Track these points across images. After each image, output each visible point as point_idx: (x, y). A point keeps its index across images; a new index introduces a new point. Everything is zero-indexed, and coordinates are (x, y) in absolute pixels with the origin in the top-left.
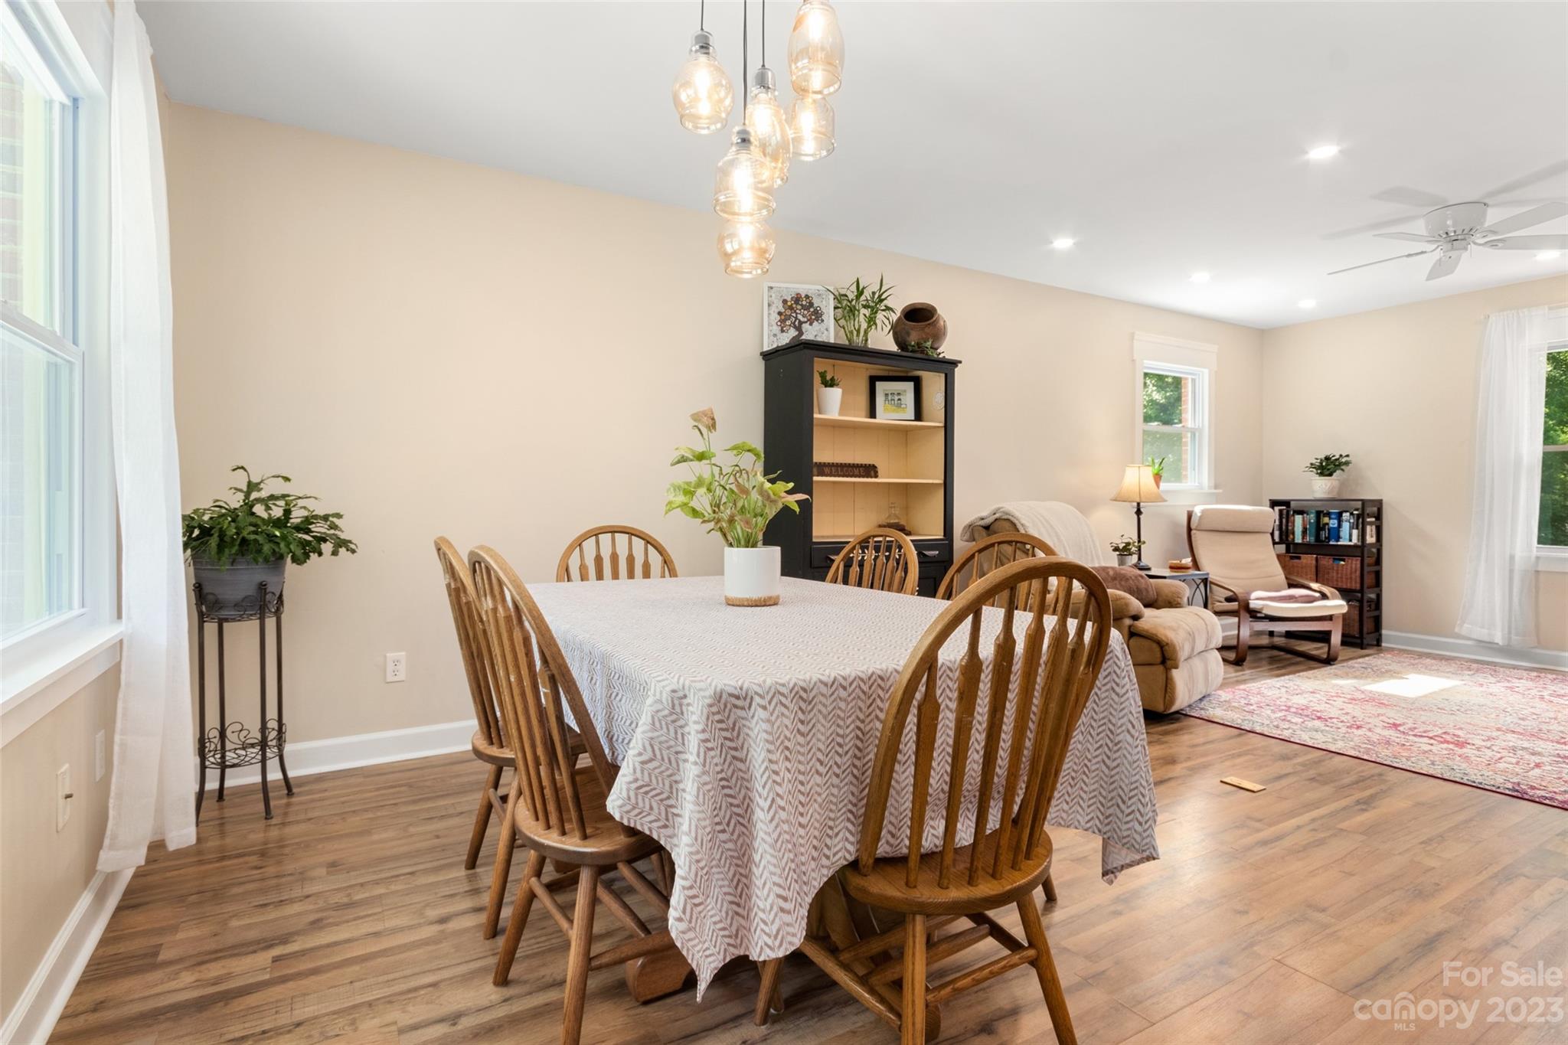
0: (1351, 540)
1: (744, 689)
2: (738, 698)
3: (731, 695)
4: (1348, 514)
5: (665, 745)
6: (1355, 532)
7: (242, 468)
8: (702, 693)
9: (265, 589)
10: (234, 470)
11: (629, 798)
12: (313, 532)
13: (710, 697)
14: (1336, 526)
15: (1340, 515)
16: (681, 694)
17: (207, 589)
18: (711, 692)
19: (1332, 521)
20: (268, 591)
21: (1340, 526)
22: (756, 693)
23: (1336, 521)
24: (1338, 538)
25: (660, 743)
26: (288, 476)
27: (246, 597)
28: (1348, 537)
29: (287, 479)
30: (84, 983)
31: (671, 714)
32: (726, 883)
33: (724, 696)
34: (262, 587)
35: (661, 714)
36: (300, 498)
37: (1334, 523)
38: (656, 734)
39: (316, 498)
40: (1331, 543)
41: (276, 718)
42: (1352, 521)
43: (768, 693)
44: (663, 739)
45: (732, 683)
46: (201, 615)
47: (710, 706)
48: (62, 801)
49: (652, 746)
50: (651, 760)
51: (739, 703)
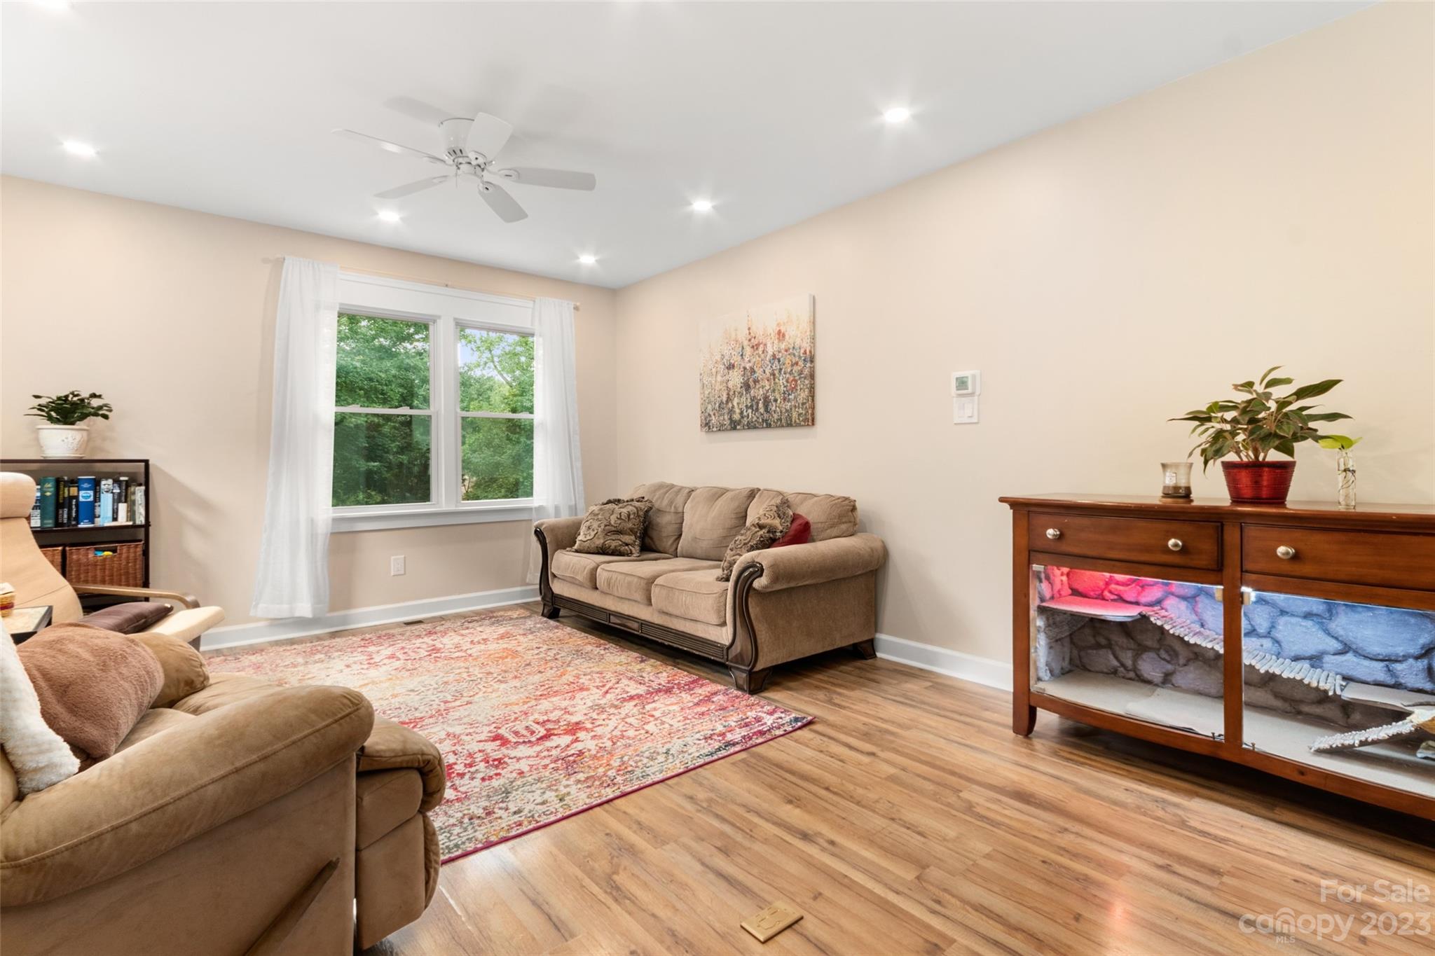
0: (115, 519)
4: (110, 481)
6: (123, 508)
14: (91, 499)
15: (96, 485)
19: (82, 493)
21: (97, 498)
23: (91, 493)
24: (92, 517)
28: (110, 514)
37: (85, 495)
40: (82, 526)
42: (117, 491)
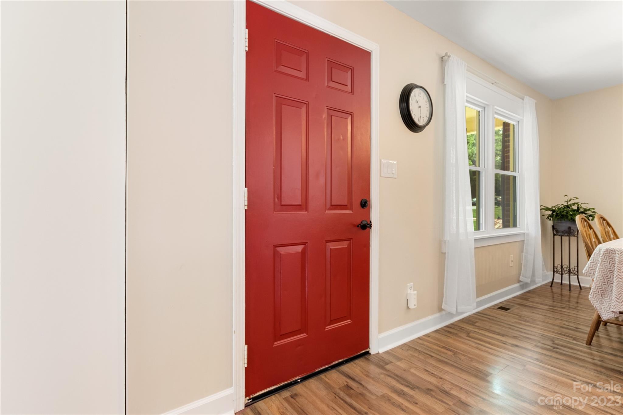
1: (614, 249)
2: (612, 251)
3: (611, 250)
5: (597, 260)
7: (567, 195)
8: (604, 249)
9: (570, 229)
10: (565, 196)
11: (587, 269)
12: (587, 214)
13: (605, 250)
16: (601, 249)
17: (555, 227)
18: (605, 249)
20: (571, 229)
22: (617, 250)
25: (596, 259)
26: (577, 197)
27: (565, 230)
29: (577, 198)
30: (514, 297)
31: (599, 253)
32: (616, 292)
33: (609, 250)
34: (569, 228)
35: (596, 253)
36: (582, 204)
38: (594, 257)
39: (587, 204)
41: (577, 266)
43: (621, 251)
44: (596, 258)
45: (612, 247)
46: (554, 235)
47: (605, 251)
48: (511, 262)
49: (593, 259)
50: (593, 262)
51: (613, 252)
